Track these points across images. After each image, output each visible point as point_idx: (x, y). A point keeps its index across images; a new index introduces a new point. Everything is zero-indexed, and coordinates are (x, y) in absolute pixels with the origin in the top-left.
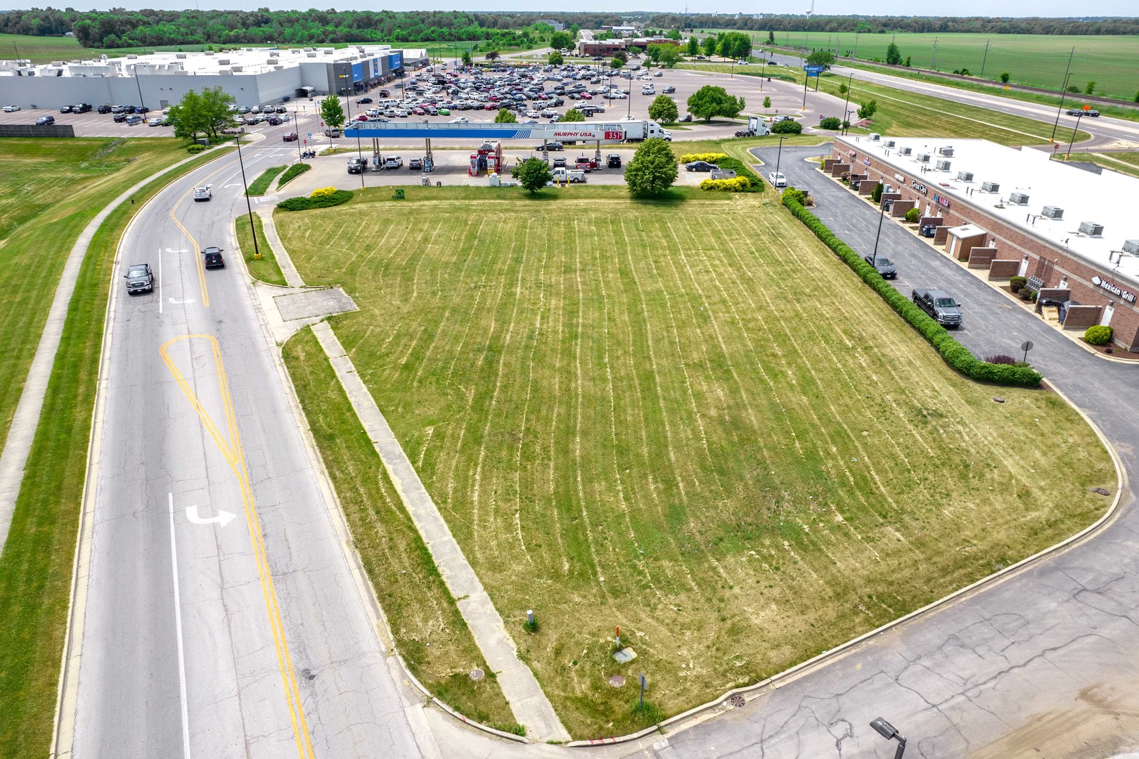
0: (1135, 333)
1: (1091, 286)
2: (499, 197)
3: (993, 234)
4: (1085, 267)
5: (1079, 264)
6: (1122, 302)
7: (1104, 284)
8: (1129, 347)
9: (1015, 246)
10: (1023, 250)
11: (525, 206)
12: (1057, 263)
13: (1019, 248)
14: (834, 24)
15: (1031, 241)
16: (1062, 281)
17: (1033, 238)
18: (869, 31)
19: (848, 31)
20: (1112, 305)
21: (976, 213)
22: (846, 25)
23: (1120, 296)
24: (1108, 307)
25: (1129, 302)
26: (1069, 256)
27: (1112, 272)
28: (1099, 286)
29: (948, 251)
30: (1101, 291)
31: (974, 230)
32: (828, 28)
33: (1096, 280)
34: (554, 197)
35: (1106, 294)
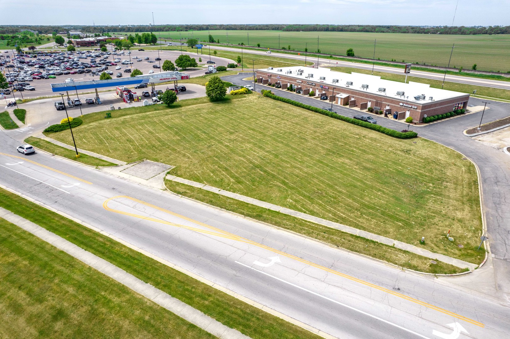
0: (419, 117)
1: (399, 106)
2: (156, 110)
3: (352, 95)
4: (395, 101)
5: (393, 100)
6: (412, 109)
7: (404, 105)
8: (418, 122)
9: (364, 98)
10: (367, 99)
11: (172, 112)
12: (383, 101)
13: (366, 98)
14: (167, 28)
15: (370, 95)
16: (387, 106)
17: (371, 95)
18: (181, 31)
19: (173, 31)
20: (408, 110)
21: (342, 89)
22: (172, 28)
23: (412, 107)
24: (407, 111)
25: (415, 109)
26: (388, 98)
27: (406, 101)
28: (403, 106)
29: (337, 103)
30: (404, 107)
31: (344, 96)
32: (165, 30)
33: (401, 104)
34: (179, 106)
35: (406, 108)
